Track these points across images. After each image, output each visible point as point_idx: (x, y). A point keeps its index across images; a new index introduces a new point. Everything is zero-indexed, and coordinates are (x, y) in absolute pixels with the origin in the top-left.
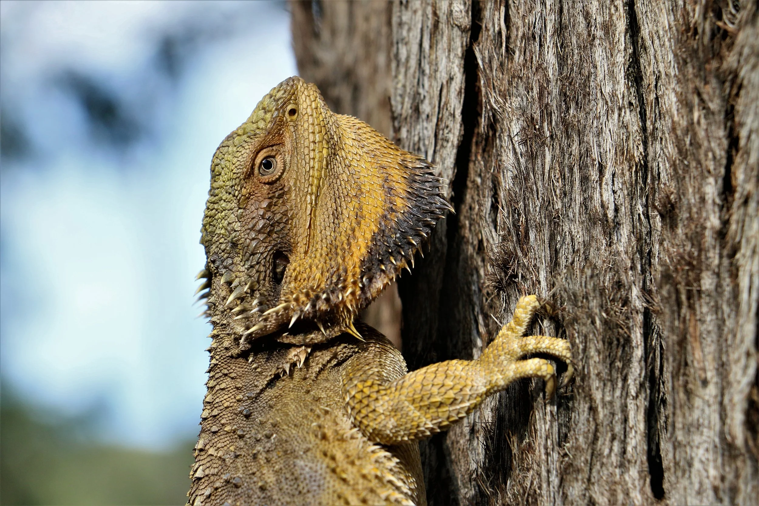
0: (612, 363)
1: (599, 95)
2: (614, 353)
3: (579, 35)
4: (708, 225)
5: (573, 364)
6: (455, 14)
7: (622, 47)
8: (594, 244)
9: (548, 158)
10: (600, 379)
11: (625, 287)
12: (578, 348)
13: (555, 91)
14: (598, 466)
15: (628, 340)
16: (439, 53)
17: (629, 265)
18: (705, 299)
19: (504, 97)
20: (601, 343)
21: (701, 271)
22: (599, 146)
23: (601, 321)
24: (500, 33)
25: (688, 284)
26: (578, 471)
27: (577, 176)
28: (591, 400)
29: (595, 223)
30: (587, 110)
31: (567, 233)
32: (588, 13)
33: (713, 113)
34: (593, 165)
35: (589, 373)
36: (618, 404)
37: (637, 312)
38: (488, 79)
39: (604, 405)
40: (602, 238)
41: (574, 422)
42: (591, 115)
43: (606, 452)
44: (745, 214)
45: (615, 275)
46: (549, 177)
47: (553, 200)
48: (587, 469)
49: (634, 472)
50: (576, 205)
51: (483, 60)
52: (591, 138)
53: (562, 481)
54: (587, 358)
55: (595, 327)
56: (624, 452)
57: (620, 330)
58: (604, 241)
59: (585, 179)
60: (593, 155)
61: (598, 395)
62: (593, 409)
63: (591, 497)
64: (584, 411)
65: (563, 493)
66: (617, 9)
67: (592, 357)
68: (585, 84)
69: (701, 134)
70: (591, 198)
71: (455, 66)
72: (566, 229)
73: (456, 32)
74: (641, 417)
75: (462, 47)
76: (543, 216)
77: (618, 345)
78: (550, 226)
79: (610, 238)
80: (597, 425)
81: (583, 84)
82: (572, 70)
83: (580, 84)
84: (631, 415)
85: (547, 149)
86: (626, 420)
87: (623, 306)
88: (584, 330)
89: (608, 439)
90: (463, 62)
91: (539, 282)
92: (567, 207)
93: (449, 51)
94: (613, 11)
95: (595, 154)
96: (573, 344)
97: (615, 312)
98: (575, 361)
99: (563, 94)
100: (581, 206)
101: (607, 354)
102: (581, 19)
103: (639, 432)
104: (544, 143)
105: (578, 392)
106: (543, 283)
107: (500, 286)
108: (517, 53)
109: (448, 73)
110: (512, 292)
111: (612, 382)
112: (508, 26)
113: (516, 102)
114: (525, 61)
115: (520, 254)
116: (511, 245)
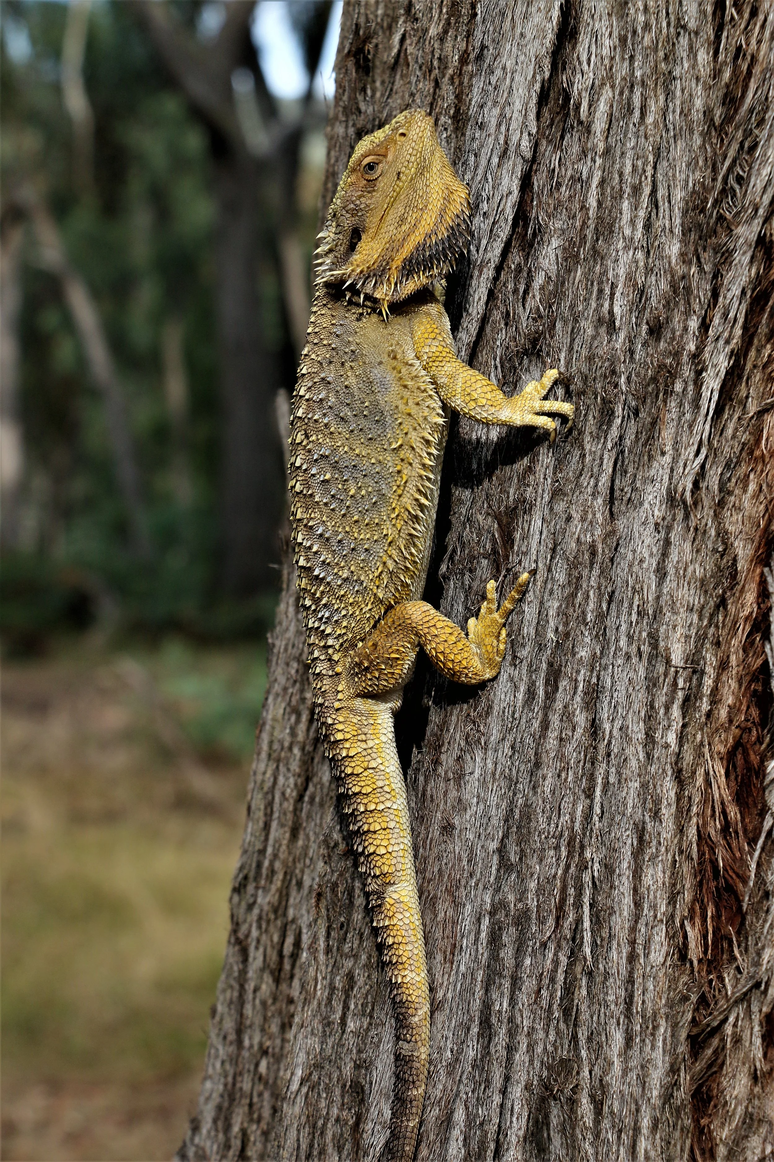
0: (601, 425)
1: (621, 234)
2: (604, 419)
3: (613, 188)
4: (687, 348)
6: (522, 147)
7: (645, 206)
8: (599, 338)
9: (579, 273)
10: (592, 436)
11: (618, 374)
12: (581, 412)
13: (593, 226)
14: (578, 493)
15: (613, 412)
16: (504, 172)
17: (623, 359)
18: (674, 397)
19: (549, 217)
20: (597, 412)
21: (676, 378)
22: (615, 270)
23: (601, 398)
24: (554, 170)
25: (666, 385)
26: (565, 495)
27: (596, 288)
28: (583, 449)
29: (602, 325)
30: (610, 243)
31: (582, 328)
32: (622, 172)
33: (705, 273)
34: (608, 283)
35: (585, 430)
36: (599, 453)
37: (622, 393)
38: (540, 202)
39: (590, 454)
40: (605, 335)
41: (568, 461)
42: (613, 247)
44: (715, 347)
45: (612, 365)
46: (578, 287)
47: (578, 303)
48: (570, 494)
49: (600, 501)
50: (591, 308)
51: (539, 187)
52: (610, 264)
53: (552, 498)
54: (586, 420)
55: (596, 401)
56: (596, 485)
57: (611, 405)
58: (606, 338)
61: (587, 447)
62: (583, 456)
63: (570, 513)
64: (576, 455)
65: (551, 507)
66: (646, 178)
67: (590, 421)
68: (612, 225)
69: (694, 285)
70: (602, 306)
71: (514, 184)
72: (582, 325)
73: (519, 160)
74: (611, 464)
75: (522, 171)
76: (570, 314)
77: (607, 415)
78: (573, 322)
79: (611, 337)
80: (584, 466)
84: (605, 461)
85: (579, 266)
86: (601, 465)
87: (615, 388)
88: (589, 402)
89: (588, 476)
91: (560, 360)
92: (586, 309)
93: (513, 173)
94: (643, 178)
95: (610, 275)
96: (577, 409)
97: (610, 391)
99: (596, 229)
100: (594, 311)
102: (616, 176)
103: (607, 474)
104: (578, 262)
105: (576, 442)
106: (562, 362)
107: (526, 352)
108: (564, 188)
109: (509, 188)
110: (534, 358)
111: (598, 438)
112: (559, 165)
113: (559, 225)
114: (570, 196)
115: (547, 336)
116: (541, 328)
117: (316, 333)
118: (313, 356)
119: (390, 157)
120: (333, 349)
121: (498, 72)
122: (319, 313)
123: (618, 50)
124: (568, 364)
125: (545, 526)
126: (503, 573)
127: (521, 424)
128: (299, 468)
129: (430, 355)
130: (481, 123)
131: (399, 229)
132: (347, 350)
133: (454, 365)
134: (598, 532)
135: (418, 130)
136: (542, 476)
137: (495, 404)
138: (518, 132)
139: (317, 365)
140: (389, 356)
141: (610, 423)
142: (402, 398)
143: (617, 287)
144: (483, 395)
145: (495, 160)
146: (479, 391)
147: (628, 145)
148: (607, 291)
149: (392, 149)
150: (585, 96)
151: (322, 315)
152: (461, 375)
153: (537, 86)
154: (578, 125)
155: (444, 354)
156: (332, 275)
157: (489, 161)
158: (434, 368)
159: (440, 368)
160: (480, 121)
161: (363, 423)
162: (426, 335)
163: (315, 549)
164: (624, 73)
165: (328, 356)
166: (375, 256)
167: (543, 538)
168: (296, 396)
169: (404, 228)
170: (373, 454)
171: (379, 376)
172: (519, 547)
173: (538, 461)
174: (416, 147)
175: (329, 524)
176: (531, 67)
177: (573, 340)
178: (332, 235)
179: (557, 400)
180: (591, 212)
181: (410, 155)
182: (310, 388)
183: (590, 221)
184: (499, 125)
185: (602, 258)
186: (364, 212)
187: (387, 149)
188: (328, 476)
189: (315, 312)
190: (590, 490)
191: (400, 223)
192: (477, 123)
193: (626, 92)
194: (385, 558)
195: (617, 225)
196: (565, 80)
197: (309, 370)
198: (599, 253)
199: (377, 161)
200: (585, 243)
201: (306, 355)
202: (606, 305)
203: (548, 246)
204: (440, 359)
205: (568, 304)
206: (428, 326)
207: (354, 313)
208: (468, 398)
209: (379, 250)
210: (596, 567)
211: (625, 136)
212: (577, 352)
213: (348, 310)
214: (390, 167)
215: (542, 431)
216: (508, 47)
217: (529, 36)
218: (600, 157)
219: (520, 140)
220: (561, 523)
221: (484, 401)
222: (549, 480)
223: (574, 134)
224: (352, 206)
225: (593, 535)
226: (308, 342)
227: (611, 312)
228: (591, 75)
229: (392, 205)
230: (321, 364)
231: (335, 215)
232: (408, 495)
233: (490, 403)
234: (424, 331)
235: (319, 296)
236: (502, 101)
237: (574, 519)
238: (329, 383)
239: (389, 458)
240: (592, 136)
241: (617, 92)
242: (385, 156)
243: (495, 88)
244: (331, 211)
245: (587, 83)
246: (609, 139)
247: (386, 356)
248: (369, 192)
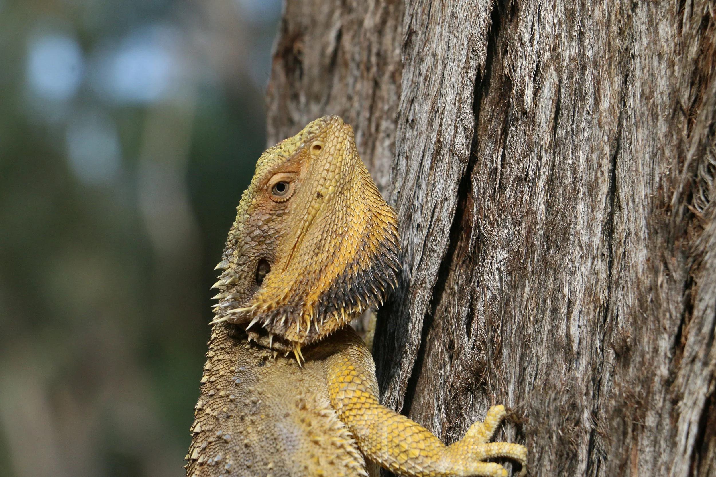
0: (560, 473)
1: (577, 242)
2: (563, 464)
3: (564, 188)
4: (658, 373)
5: (528, 468)
6: (457, 145)
7: (602, 207)
8: (555, 367)
9: (527, 289)
11: (578, 409)
12: (534, 456)
13: (541, 234)
15: (575, 455)
16: (438, 175)
17: (584, 391)
18: (647, 434)
19: (492, 225)
20: (554, 455)
21: (647, 410)
22: (570, 284)
23: (557, 437)
24: (496, 170)
25: (635, 419)
27: (549, 307)
29: (559, 350)
30: (565, 252)
31: (534, 355)
32: (575, 170)
33: (675, 282)
34: (563, 300)
37: (586, 432)
40: (563, 363)
42: (568, 257)
45: (571, 397)
46: (526, 306)
47: (527, 325)
50: (544, 331)
51: (479, 191)
52: (565, 277)
54: (541, 465)
55: (552, 442)
57: (571, 446)
58: (564, 366)
59: (555, 310)
60: (564, 292)
66: (602, 174)
67: (545, 466)
68: (566, 231)
69: (663, 297)
70: (558, 327)
71: (450, 189)
72: (534, 351)
73: (455, 161)
75: (459, 174)
76: (517, 338)
77: (567, 459)
78: (522, 347)
79: (570, 364)
81: (565, 229)
82: (556, 216)
83: (561, 229)
85: (527, 281)
87: (575, 425)
88: (542, 442)
90: (457, 187)
91: (507, 394)
92: (538, 332)
93: (447, 176)
94: (599, 174)
95: (566, 291)
96: (529, 452)
97: (568, 429)
98: (530, 466)
99: (546, 236)
100: (549, 333)
101: (558, 464)
102: (568, 173)
106: (510, 396)
107: (470, 388)
108: (509, 191)
109: (444, 194)
110: (478, 394)
113: (503, 234)
115: (492, 366)
116: (484, 356)
117: (212, 382)
119: (303, 174)
121: (428, 60)
124: (518, 397)
130: (412, 120)
132: (247, 402)
135: (335, 141)
138: (452, 128)
140: (297, 406)
141: (572, 470)
142: (312, 457)
143: (574, 305)
144: (415, 445)
145: (427, 162)
146: (410, 440)
147: (581, 136)
148: (563, 310)
149: (306, 165)
150: (529, 82)
151: (219, 360)
153: (472, 74)
154: (522, 116)
156: (233, 314)
157: (421, 164)
160: (410, 118)
164: (572, 53)
169: (320, 257)
171: (284, 430)
174: (334, 162)
176: (464, 52)
177: (523, 370)
178: (234, 266)
179: (505, 442)
180: (538, 217)
181: (327, 171)
183: (538, 228)
184: (431, 121)
185: (556, 271)
186: (273, 239)
187: (299, 164)
191: (316, 251)
192: (407, 121)
193: (576, 75)
195: (571, 231)
196: (506, 65)
198: (551, 264)
199: (287, 180)
200: (533, 253)
202: (563, 327)
203: (492, 260)
205: (515, 326)
207: (255, 358)
208: (397, 450)
209: (291, 284)
211: (577, 127)
212: (529, 384)
213: (249, 354)
217: (460, 16)
218: (547, 151)
219: (454, 137)
224: (259, 232)
227: (569, 335)
228: (535, 57)
229: (307, 230)
236: (433, 93)
240: (537, 127)
241: (565, 75)
242: (297, 173)
243: (426, 79)
245: (530, 67)
246: (557, 131)
247: (293, 407)
248: (279, 216)
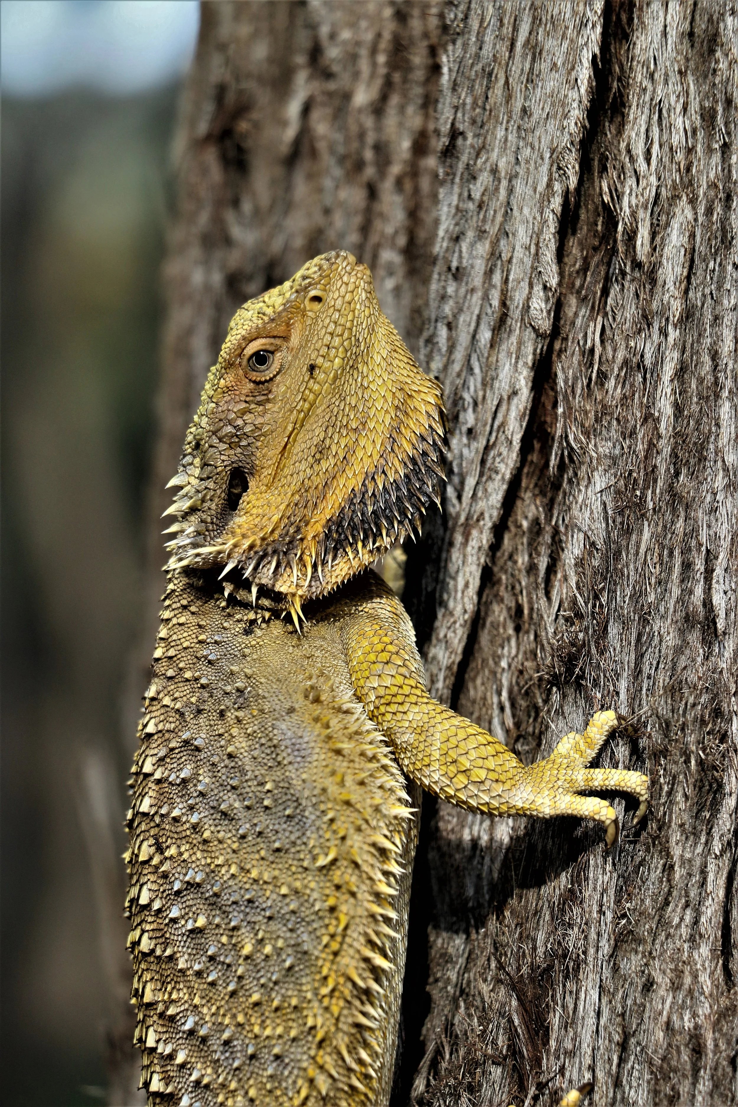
0: (699, 811)
1: (720, 462)
2: (704, 800)
3: (701, 381)
6: (533, 312)
8: (687, 652)
9: (646, 535)
10: (683, 832)
11: (724, 716)
12: (661, 789)
13: (667, 451)
14: (663, 937)
15: (721, 786)
16: (502, 355)
17: (733, 690)
19: (587, 434)
20: (691, 787)
22: (710, 527)
23: (696, 761)
24: (592, 351)
26: (640, 941)
27: (678, 561)
28: (668, 855)
29: (693, 627)
30: (701, 478)
31: (656, 634)
32: (716, 352)
34: (699, 551)
35: (670, 821)
36: (698, 862)
37: (735, 751)
38: (569, 408)
39: (683, 864)
40: (699, 646)
41: (641, 879)
42: (706, 486)
43: (676, 920)
45: (713, 699)
46: (646, 560)
47: (646, 589)
48: (649, 940)
49: (705, 950)
50: (671, 597)
51: (566, 382)
52: (701, 516)
53: (616, 948)
54: (671, 802)
55: (688, 768)
56: (696, 922)
57: (715, 772)
58: (701, 651)
60: (700, 538)
61: (676, 851)
62: (669, 868)
63: (649, 975)
64: (657, 868)
65: (615, 964)
67: (678, 803)
68: (702, 447)
70: (691, 592)
71: (521, 378)
72: (656, 628)
73: (529, 335)
74: (722, 882)
75: (534, 354)
76: (632, 609)
77: (709, 791)
78: (639, 623)
80: (671, 887)
81: (701, 444)
82: (689, 423)
83: (696, 443)
84: (711, 877)
85: (646, 523)
86: (703, 884)
87: (721, 742)
88: (674, 768)
89: (680, 905)
90: (532, 374)
91: (618, 693)
92: (661, 599)
93: (517, 358)
95: (703, 536)
96: (654, 782)
97: (712, 748)
98: (653, 803)
99: (674, 454)
100: (677, 602)
101: (696, 800)
102: (706, 359)
103: (716, 900)
105: (654, 844)
106: (623, 696)
107: (555, 681)
108: (613, 382)
109: (512, 385)
110: (570, 691)
111: (696, 835)
112: (602, 342)
113: (605, 448)
114: (625, 397)
115: (594, 650)
116: (581, 636)
117: (170, 658)
118: (167, 701)
119: (295, 340)
120: (203, 687)
121: (484, 179)
122: (174, 621)
123: (700, 135)
124: (634, 698)
125: (605, 1000)
126: (532, 1091)
127: (553, 812)
128: (147, 907)
129: (381, 692)
130: (458, 269)
131: (316, 467)
132: (228, 688)
133: (425, 708)
134: (704, 1009)
135: (343, 289)
136: (595, 908)
137: (502, 778)
138: (525, 285)
139: (174, 717)
140: (306, 697)
141: (715, 807)
142: (333, 773)
143: (716, 558)
144: (480, 763)
145: (485, 335)
146: (473, 755)
147: (725, 302)
148: (700, 566)
149: (298, 326)
150: (644, 217)
151: (181, 625)
152: (439, 727)
153: (557, 203)
154: (633, 269)
155: (406, 690)
156: (198, 555)
157: (474, 337)
158: (389, 717)
159: (399, 716)
160: (454, 264)
161: (263, 821)
162: (372, 657)
163: (180, 1058)
164: (712, 175)
165: (193, 700)
166: (276, 518)
167: (602, 1022)
168: (137, 774)
169: (324, 465)
170: (284, 878)
171: (289, 734)
172: (559, 1041)
173: (587, 879)
174: (342, 321)
175: (205, 1010)
176: (544, 169)
177: (640, 657)
178: (194, 482)
179: (617, 767)
180: (663, 426)
181: (332, 334)
182: (162, 759)
183: (663, 442)
184: (489, 273)
185: (687, 507)
186: (251, 440)
187: (288, 325)
188: (201, 921)
189: (168, 620)
190: (684, 931)
191: (318, 456)
192: (449, 269)
193: (718, 209)
194: (312, 1072)
195: (712, 446)
196: (605, 189)
197: (160, 727)
198: (681, 498)
199: (271, 348)
200: (655, 481)
201: (153, 699)
202: (699, 591)
203: (587, 487)
204: (400, 699)
205: (628, 592)
206: (376, 640)
207: (239, 621)
208: (453, 769)
209: (282, 507)
210: (705, 1074)
211: (719, 288)
212: (649, 677)
213: (229, 615)
214: (295, 357)
215: (591, 825)
216: (500, 133)
217: (537, 113)
218: (675, 326)
219: (529, 299)
220: (636, 995)
221: (483, 774)
222: (609, 915)
223: (626, 284)
224: (229, 429)
225: (695, 1015)
226: (156, 675)
227: (708, 603)
228: (653, 179)
229: (302, 426)
230: (182, 715)
231: (198, 446)
232: (351, 951)
233: (493, 776)
234: (368, 649)
235: (173, 591)
236: (492, 230)
237: (659, 986)
238: (198, 749)
239: (313, 885)
240: (659, 289)
241: (701, 210)
242: (286, 338)
243: (480, 207)
244: (190, 438)
245: (646, 196)
246: (691, 294)
247: (301, 698)
248: (259, 404)
